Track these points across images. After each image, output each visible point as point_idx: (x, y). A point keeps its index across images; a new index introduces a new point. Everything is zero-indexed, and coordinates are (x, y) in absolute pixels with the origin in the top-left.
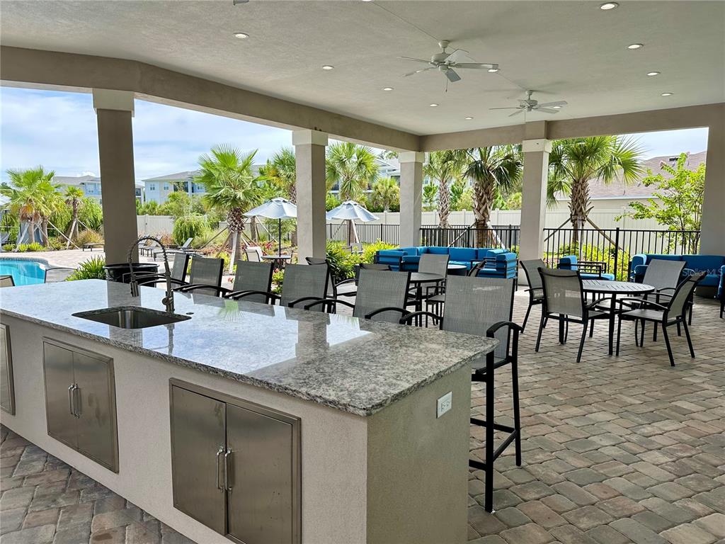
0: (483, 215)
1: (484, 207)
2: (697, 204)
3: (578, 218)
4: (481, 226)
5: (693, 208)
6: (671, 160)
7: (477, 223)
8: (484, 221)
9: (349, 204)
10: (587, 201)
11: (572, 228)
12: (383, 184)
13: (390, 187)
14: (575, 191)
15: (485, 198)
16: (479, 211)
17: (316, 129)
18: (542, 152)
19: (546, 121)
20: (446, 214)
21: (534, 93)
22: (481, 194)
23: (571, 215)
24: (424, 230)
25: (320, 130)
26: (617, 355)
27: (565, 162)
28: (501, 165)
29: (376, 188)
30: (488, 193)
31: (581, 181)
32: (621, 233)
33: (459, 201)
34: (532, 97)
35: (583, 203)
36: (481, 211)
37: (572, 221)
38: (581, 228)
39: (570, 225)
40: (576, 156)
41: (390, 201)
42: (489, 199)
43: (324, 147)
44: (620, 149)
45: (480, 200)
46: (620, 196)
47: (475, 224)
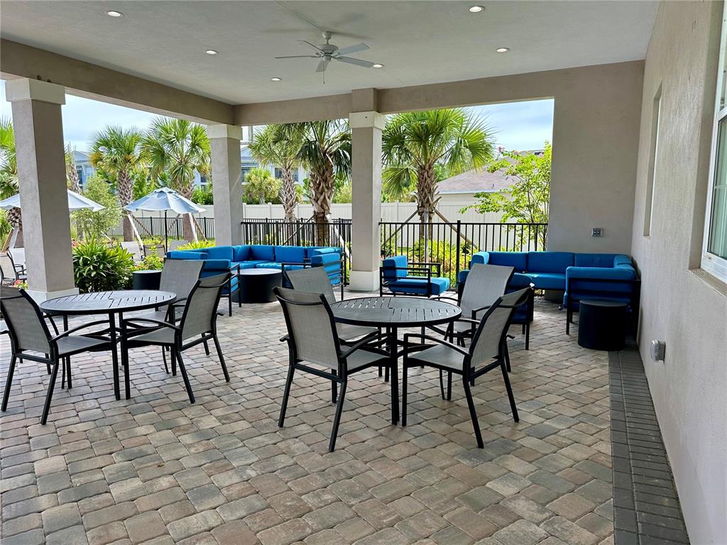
0: (322, 206)
1: (322, 197)
2: (547, 192)
3: (425, 209)
4: (320, 220)
5: (542, 197)
6: (536, 154)
7: (316, 216)
8: (324, 213)
9: (161, 192)
10: (434, 191)
11: (420, 222)
12: (256, 175)
13: (265, 178)
14: (421, 179)
15: (322, 186)
16: (317, 202)
17: (39, 78)
18: (372, 128)
19: (374, 89)
20: (291, 206)
21: (333, 36)
22: (318, 182)
23: (418, 207)
24: (246, 223)
25: (49, 81)
26: (404, 424)
27: (409, 144)
28: (340, 148)
29: (249, 179)
30: (325, 181)
31: (427, 168)
32: (463, 227)
33: (339, 195)
34: (333, 41)
35: (430, 192)
36: (319, 202)
37: (419, 214)
38: (427, 222)
39: (417, 219)
40: (418, 136)
41: (265, 193)
42: (328, 188)
43: (60, 105)
44: (468, 129)
45: (318, 188)
46: (489, 189)
47: (313, 216)
